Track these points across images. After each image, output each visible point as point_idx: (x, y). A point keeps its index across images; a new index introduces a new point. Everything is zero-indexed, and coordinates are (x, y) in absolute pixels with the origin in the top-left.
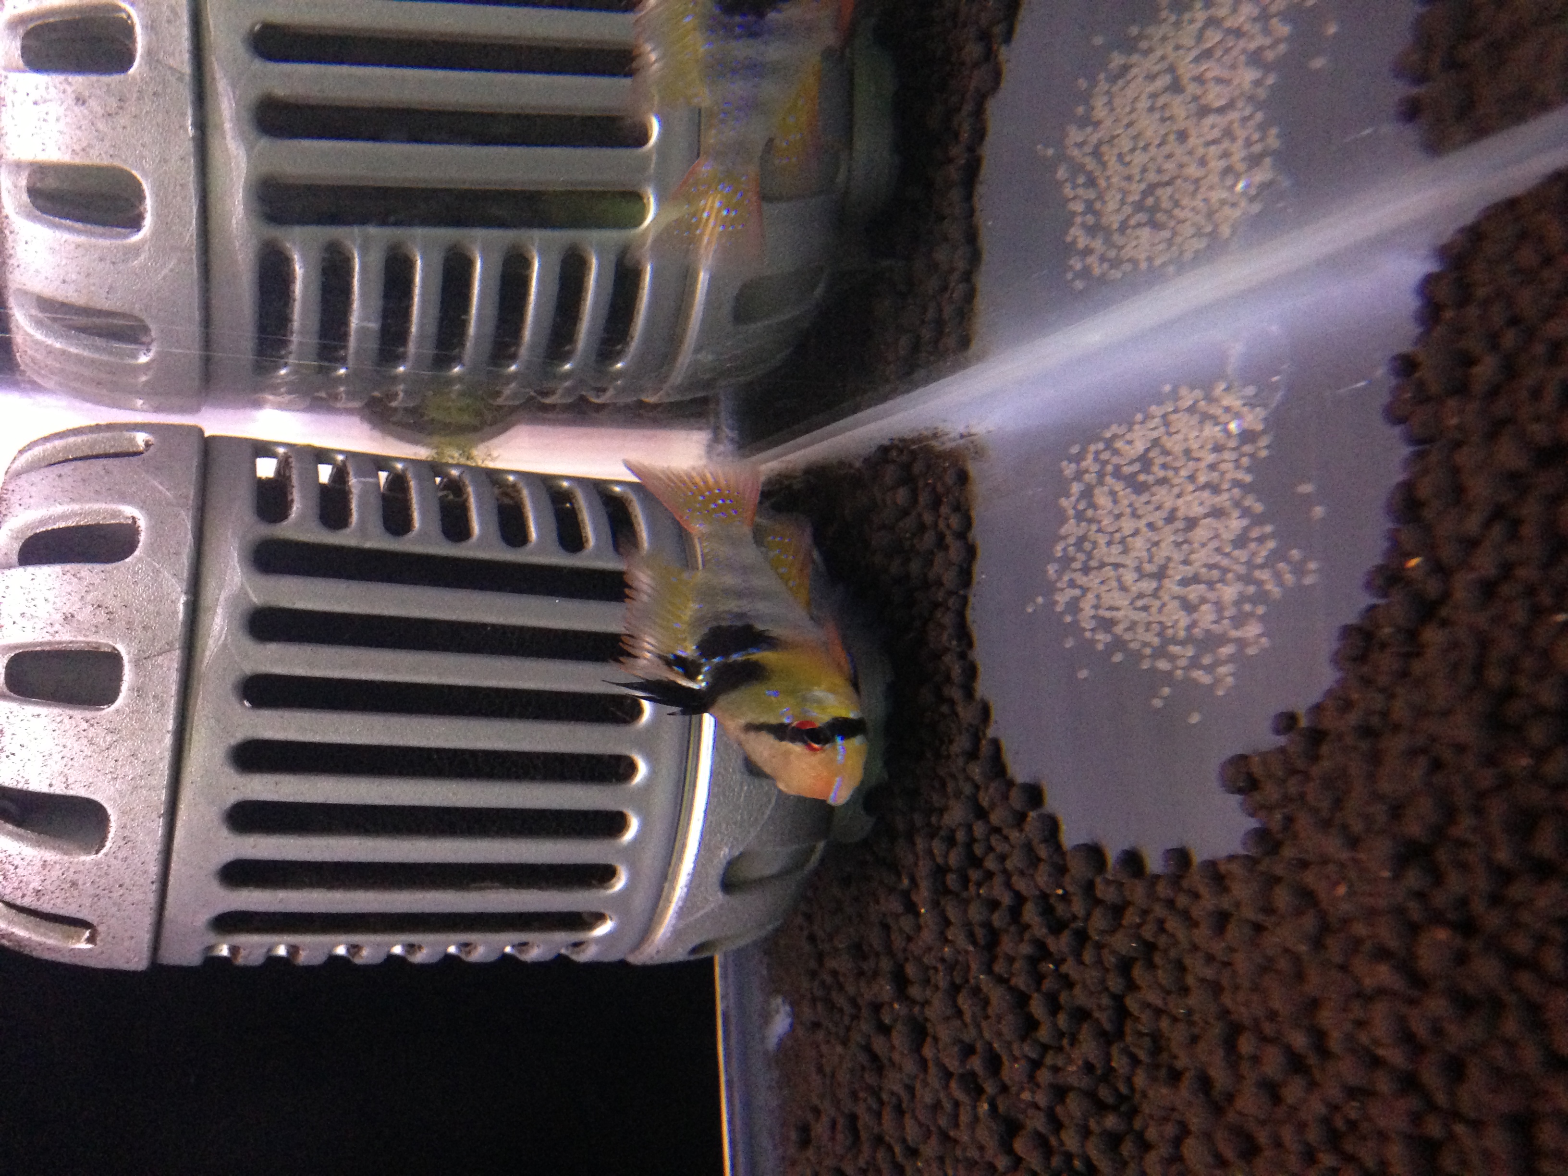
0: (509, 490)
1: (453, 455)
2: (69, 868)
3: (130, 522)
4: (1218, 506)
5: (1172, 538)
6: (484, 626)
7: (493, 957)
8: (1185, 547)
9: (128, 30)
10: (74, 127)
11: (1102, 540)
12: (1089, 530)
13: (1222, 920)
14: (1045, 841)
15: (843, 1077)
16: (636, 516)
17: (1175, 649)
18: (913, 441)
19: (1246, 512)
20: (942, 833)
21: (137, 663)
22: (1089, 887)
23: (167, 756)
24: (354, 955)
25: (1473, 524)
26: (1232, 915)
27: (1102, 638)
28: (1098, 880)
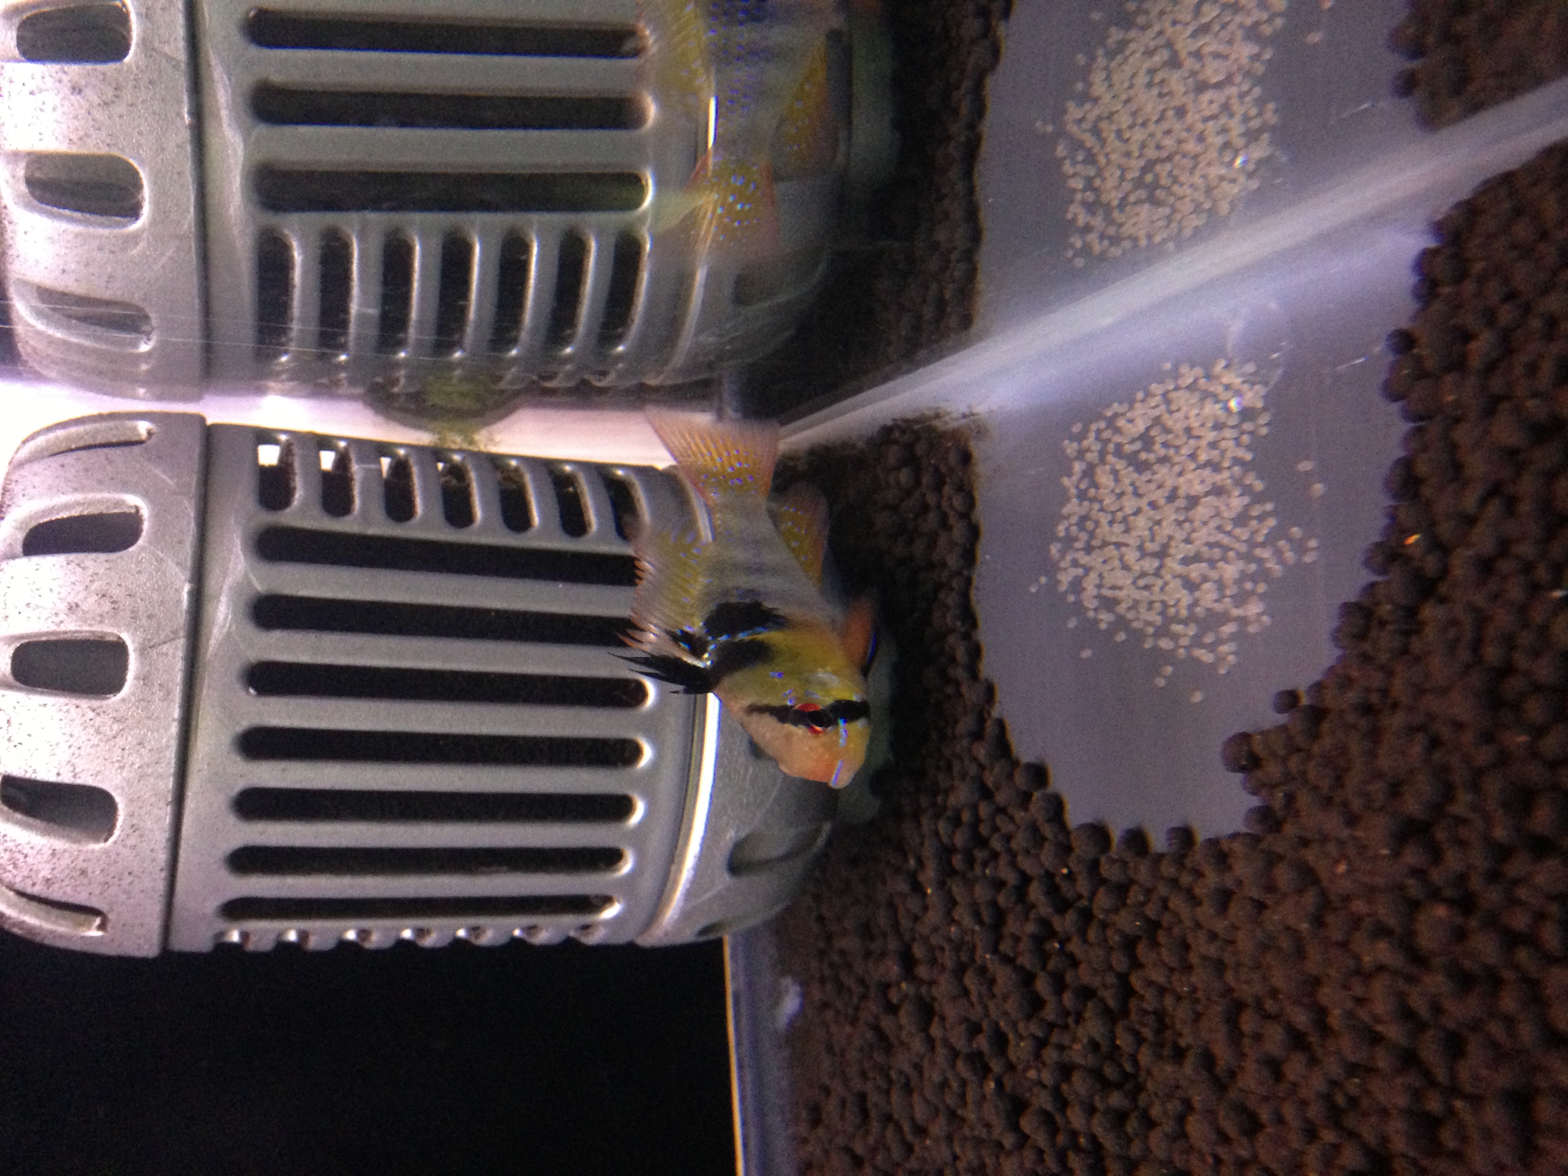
0: (512, 475)
1: (455, 440)
2: (78, 856)
3: (133, 511)
4: (1219, 484)
5: (1174, 517)
6: (487, 611)
7: (503, 940)
8: (1187, 525)
9: (123, 18)
10: (71, 116)
11: (1104, 519)
12: (1091, 510)
13: (1224, 898)
14: (1049, 821)
15: (853, 1054)
16: (639, 500)
17: (1177, 628)
18: (916, 421)
19: (1247, 490)
20: (949, 813)
21: (142, 651)
22: (1094, 866)
23: (174, 744)
24: (364, 939)
25: (1470, 502)
26: (1235, 893)
27: (1106, 617)
28: (1103, 859)
